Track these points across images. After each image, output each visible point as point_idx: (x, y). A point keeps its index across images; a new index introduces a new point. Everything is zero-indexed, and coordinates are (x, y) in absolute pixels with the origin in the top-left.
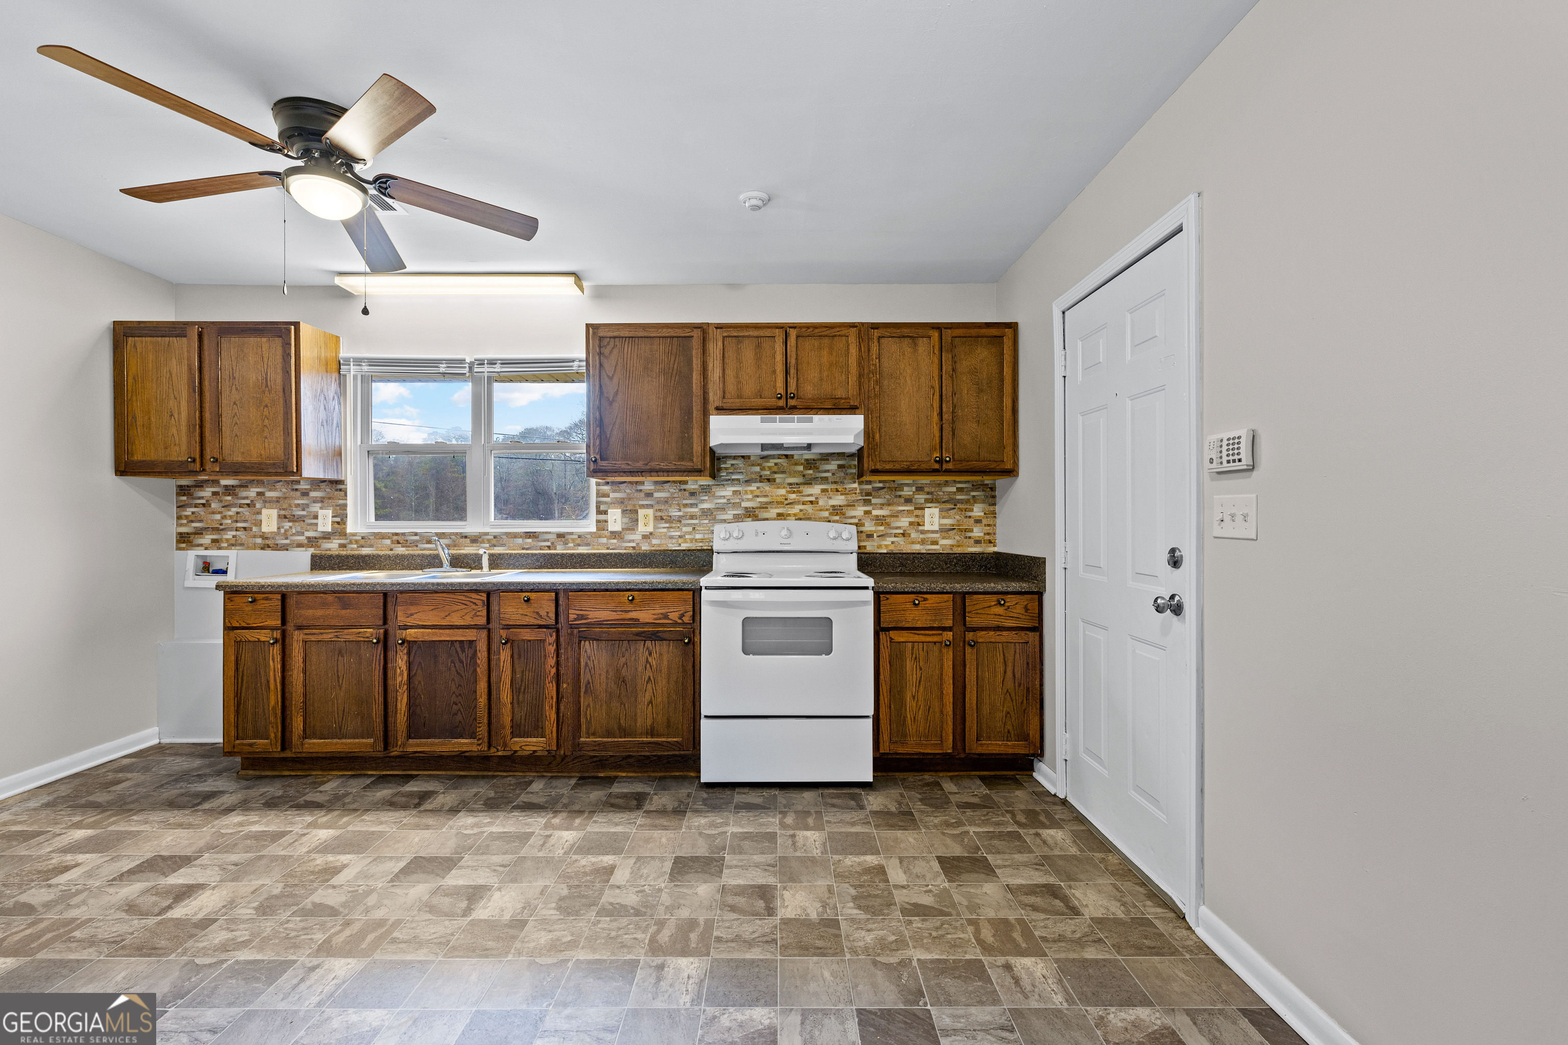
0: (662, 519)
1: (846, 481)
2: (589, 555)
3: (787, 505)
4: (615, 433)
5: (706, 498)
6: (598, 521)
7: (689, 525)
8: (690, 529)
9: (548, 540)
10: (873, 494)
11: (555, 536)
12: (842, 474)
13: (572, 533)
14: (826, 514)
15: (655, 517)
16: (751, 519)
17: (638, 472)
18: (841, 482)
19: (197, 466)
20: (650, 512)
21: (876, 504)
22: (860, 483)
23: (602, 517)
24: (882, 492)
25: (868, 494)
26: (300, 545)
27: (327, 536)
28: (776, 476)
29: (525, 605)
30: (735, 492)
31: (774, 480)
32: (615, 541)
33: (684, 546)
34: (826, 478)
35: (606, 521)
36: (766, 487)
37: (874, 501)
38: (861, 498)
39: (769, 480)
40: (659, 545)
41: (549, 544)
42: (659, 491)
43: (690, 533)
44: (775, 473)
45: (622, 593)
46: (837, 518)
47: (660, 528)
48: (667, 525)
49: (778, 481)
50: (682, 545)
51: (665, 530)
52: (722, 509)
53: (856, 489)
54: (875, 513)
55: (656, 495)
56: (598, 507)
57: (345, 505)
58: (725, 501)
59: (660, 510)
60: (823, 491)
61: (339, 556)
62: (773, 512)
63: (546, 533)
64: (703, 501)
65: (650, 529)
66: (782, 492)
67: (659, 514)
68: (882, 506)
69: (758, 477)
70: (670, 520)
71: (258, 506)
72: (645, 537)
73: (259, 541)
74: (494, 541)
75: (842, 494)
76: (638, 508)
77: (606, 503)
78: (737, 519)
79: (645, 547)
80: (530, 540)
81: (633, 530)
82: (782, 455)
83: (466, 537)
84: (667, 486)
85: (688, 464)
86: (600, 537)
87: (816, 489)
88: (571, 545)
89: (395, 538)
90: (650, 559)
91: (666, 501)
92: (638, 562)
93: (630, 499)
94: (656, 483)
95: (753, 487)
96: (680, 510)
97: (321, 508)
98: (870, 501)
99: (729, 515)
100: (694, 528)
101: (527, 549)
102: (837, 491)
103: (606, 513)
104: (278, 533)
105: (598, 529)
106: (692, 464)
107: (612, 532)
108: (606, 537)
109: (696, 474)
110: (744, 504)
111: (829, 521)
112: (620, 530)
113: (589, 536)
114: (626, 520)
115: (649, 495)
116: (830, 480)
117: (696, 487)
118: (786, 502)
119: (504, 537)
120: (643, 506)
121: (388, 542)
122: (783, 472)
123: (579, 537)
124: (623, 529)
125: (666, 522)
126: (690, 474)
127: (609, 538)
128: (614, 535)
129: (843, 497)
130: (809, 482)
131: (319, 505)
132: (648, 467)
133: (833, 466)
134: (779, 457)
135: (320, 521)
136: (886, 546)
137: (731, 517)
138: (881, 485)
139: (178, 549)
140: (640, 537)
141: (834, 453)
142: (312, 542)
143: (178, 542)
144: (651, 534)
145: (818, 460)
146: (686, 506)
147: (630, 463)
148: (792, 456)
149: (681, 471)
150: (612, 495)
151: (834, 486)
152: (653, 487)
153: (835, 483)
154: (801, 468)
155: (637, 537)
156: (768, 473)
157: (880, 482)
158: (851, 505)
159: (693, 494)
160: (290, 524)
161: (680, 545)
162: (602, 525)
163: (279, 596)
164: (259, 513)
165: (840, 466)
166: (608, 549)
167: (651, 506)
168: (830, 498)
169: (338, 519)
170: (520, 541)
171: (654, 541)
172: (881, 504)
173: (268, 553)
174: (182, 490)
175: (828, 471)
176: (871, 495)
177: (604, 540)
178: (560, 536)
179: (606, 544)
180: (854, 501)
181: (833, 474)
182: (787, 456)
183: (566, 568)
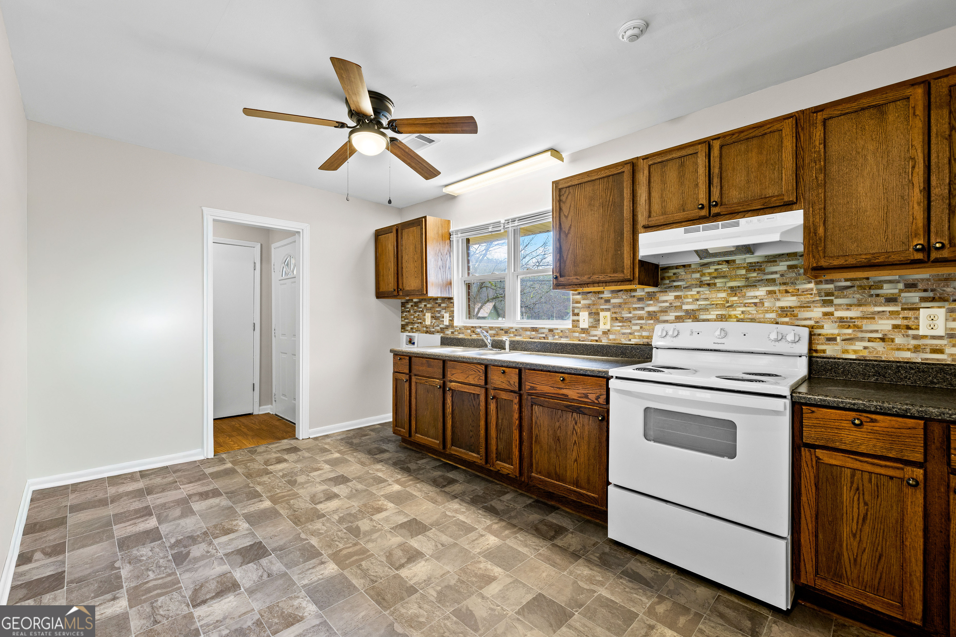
0: (617, 319)
1: (798, 282)
2: (566, 345)
3: (728, 307)
4: (569, 256)
5: (651, 302)
6: (573, 321)
7: (636, 324)
8: (638, 328)
9: (543, 333)
10: (836, 293)
11: (547, 331)
12: (794, 275)
13: (557, 329)
14: (773, 316)
15: (612, 319)
16: (691, 320)
17: (585, 284)
18: (792, 283)
19: (396, 293)
20: (608, 314)
21: (840, 305)
22: (817, 283)
23: (576, 318)
24: (850, 291)
25: (827, 294)
26: (438, 332)
27: (447, 327)
28: (717, 281)
29: (502, 376)
30: (677, 297)
31: (715, 284)
32: (584, 335)
33: (633, 341)
34: (774, 280)
35: (578, 321)
36: (705, 290)
37: (836, 301)
38: (818, 298)
39: (709, 285)
40: (614, 340)
41: (544, 335)
42: (614, 298)
43: (638, 331)
44: (716, 278)
45: (557, 374)
46: (787, 319)
47: (615, 326)
48: (620, 324)
49: (718, 285)
50: (632, 340)
51: (619, 328)
52: (664, 311)
53: (812, 289)
54: (838, 314)
55: (613, 301)
56: (573, 311)
57: (453, 311)
58: (667, 304)
59: (615, 313)
60: (770, 293)
61: (450, 338)
62: (713, 314)
63: (543, 328)
64: (649, 305)
65: (608, 327)
66: (723, 295)
67: (614, 315)
68: (849, 307)
69: (698, 283)
70: (623, 320)
71: (425, 311)
72: (605, 333)
73: (425, 329)
74: (516, 333)
75: (793, 295)
76: (599, 311)
77: (578, 308)
78: (679, 319)
79: (604, 342)
80: (534, 333)
81: (596, 327)
82: (723, 261)
83: (502, 330)
84: (620, 293)
85: (619, 276)
86: (574, 332)
87: (761, 292)
88: (557, 337)
89: (472, 329)
90: (606, 349)
91: (620, 306)
92: (598, 352)
93: (594, 305)
94: (613, 292)
95: (694, 292)
96: (630, 313)
97: (445, 312)
98: (831, 302)
99: (671, 316)
100: (641, 327)
101: (532, 338)
102: (787, 292)
103: (578, 315)
104: (431, 326)
105: (573, 326)
106: (623, 275)
107: (582, 329)
108: (578, 332)
109: (628, 283)
110: (685, 307)
111: (777, 323)
112: (587, 327)
113: (567, 331)
114: (591, 320)
115: (607, 301)
116: (778, 282)
117: (643, 293)
118: (727, 305)
119: (521, 330)
120: (603, 310)
121: (469, 331)
122: (724, 277)
123: (562, 331)
124: (589, 327)
125: (620, 322)
126: (623, 283)
127: (581, 333)
128: (584, 331)
129: (794, 298)
130: (752, 285)
131: (444, 311)
132: (591, 280)
133: (782, 267)
134: (719, 263)
135: (444, 319)
136: (855, 352)
137: (673, 318)
138: (848, 284)
139: (402, 332)
140: (601, 333)
141: (783, 254)
142: (442, 330)
143: (402, 329)
144: (609, 330)
145: (763, 262)
146: (635, 309)
147: (579, 278)
148: (734, 261)
149: (616, 282)
150: (583, 302)
151: (783, 288)
152: (610, 295)
153: (784, 284)
154: (743, 272)
155: (599, 332)
156: (708, 278)
157: (846, 280)
158: (805, 306)
159: (640, 299)
160: (435, 321)
161: (630, 340)
162: (576, 323)
163: (408, 358)
164: (425, 315)
165: (790, 267)
166: (579, 340)
167: (608, 310)
168: (778, 300)
169: (451, 319)
170: (528, 333)
171: (611, 337)
172: (847, 305)
173: (428, 335)
174: (403, 305)
175: (776, 273)
176: (833, 296)
177: (577, 334)
178: (551, 330)
179: (578, 337)
180: (808, 302)
181: (782, 275)
182: (727, 262)
183: (553, 352)
